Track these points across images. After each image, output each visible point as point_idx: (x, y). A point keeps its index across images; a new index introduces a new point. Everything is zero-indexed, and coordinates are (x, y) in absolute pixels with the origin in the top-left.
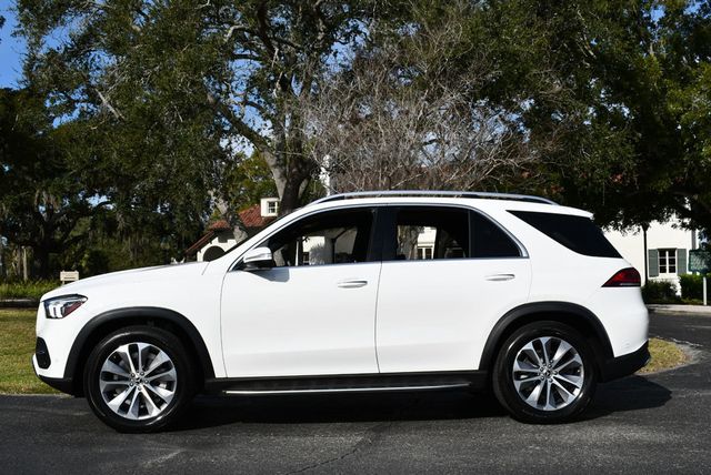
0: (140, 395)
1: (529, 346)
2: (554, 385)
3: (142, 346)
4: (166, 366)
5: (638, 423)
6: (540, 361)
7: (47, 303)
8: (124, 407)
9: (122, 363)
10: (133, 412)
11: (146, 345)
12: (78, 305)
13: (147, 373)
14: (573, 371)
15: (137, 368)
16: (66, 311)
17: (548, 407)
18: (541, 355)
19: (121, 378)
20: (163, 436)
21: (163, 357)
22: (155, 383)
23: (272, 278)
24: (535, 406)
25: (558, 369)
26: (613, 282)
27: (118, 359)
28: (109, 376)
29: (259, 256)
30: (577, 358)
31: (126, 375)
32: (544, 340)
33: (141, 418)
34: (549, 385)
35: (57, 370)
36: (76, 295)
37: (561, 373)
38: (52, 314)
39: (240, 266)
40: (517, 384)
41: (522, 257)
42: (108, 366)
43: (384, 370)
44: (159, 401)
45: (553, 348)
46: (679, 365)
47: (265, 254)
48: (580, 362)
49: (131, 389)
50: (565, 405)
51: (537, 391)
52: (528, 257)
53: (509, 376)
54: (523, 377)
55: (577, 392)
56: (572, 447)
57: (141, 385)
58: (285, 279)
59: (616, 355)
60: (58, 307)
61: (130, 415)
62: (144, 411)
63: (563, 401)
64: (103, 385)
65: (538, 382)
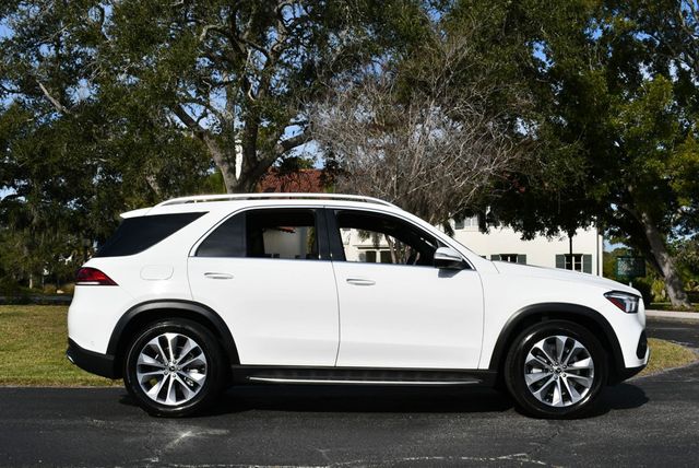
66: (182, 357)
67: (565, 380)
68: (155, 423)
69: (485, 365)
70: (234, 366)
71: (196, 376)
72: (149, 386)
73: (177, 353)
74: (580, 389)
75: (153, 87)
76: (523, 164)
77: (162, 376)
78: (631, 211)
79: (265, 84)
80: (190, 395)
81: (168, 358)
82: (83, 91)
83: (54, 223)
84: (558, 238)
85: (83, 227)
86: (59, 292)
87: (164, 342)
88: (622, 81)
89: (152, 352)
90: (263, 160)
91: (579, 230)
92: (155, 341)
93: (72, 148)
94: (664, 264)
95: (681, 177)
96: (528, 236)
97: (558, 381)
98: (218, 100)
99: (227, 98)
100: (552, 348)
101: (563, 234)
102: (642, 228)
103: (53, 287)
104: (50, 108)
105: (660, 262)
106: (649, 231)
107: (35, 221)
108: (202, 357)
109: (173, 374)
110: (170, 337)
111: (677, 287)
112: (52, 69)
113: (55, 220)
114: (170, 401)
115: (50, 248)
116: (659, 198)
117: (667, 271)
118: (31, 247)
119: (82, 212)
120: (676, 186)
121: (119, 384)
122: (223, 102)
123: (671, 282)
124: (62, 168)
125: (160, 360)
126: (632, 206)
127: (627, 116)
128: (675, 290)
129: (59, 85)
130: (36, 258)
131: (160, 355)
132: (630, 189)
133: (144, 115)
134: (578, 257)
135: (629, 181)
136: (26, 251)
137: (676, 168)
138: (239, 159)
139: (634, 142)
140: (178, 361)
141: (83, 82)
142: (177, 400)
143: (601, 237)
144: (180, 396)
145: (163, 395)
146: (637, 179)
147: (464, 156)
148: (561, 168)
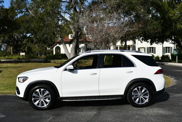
0: (42, 101)
1: (136, 89)
2: (142, 98)
3: (42, 90)
4: (48, 94)
5: (162, 107)
6: (138, 92)
7: (19, 78)
8: (38, 104)
9: (37, 93)
10: (40, 105)
11: (43, 89)
12: (26, 79)
13: (43, 96)
14: (146, 95)
15: (41, 95)
16: (24, 81)
17: (140, 103)
18: (139, 91)
19: (37, 97)
20: (48, 111)
21: (47, 92)
22: (45, 98)
23: (73, 73)
24: (137, 103)
25: (143, 94)
26: (157, 73)
27: (36, 93)
28: (34, 97)
29: (70, 68)
30: (147, 92)
31: (39, 97)
32: (140, 87)
33: (42, 107)
34: (141, 98)
35: (22, 95)
36: (26, 77)
37: (144, 95)
38: (20, 81)
39: (66, 70)
40: (133, 98)
41: (135, 67)
42: (34, 94)
43: (101, 95)
44: (46, 103)
45: (142, 89)
46: (171, 85)
47: (72, 67)
48: (148, 92)
49: (40, 100)
50: (144, 103)
51: (138, 100)
52: (136, 67)
53: (131, 96)
54: (134, 96)
55: (147, 100)
56: (146, 116)
57: (42, 99)
58: (77, 73)
59: (157, 91)
60: (21, 80)
61: (40, 106)
62: (43, 105)
63: (144, 102)
64: (33, 99)
65: (138, 97)
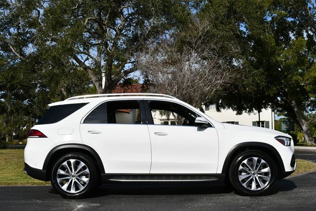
66: (78, 170)
67: (257, 178)
68: (66, 202)
69: (220, 172)
70: (102, 174)
71: (85, 179)
72: (63, 184)
73: (76, 168)
74: (264, 182)
75: (63, 47)
76: (236, 79)
77: (69, 179)
78: (287, 100)
79: (115, 44)
80: (82, 188)
81: (72, 171)
82: (30, 49)
83: (17, 110)
84: (253, 114)
85: (31, 113)
86: (20, 143)
87: (69, 164)
88: (281, 40)
89: (64, 168)
90: (115, 80)
91: (263, 110)
92: (65, 163)
93: (25, 76)
94: (303, 124)
95: (310, 84)
96: (239, 113)
97: (254, 178)
98: (94, 52)
99: (98, 51)
100: (251, 163)
101: (256, 111)
102: (292, 108)
103: (17, 141)
104: (15, 57)
105: (301, 124)
106: (296, 110)
107: (9, 110)
108: (87, 170)
109: (74, 178)
110: (72, 161)
111: (310, 135)
112: (16, 39)
113: (18, 109)
114: (73, 191)
115: (16, 123)
116: (300, 94)
117: (304, 128)
118: (7, 122)
119: (31, 106)
120: (308, 88)
121: (49, 184)
122: (96, 53)
123: (306, 133)
124: (21, 85)
125: (68, 172)
126: (287, 98)
127: (285, 56)
128: (309, 137)
129: (20, 47)
130: (9, 128)
131: (68, 169)
132: (286, 90)
133: (59, 60)
134: (263, 122)
135: (286, 87)
136: (4, 124)
137: (308, 80)
138: (104, 79)
139: (288, 68)
140: (76, 172)
141: (30, 45)
142: (76, 190)
143: (273, 113)
144: (77, 188)
145: (69, 188)
146: (290, 85)
147: (208, 76)
148: (253, 81)
